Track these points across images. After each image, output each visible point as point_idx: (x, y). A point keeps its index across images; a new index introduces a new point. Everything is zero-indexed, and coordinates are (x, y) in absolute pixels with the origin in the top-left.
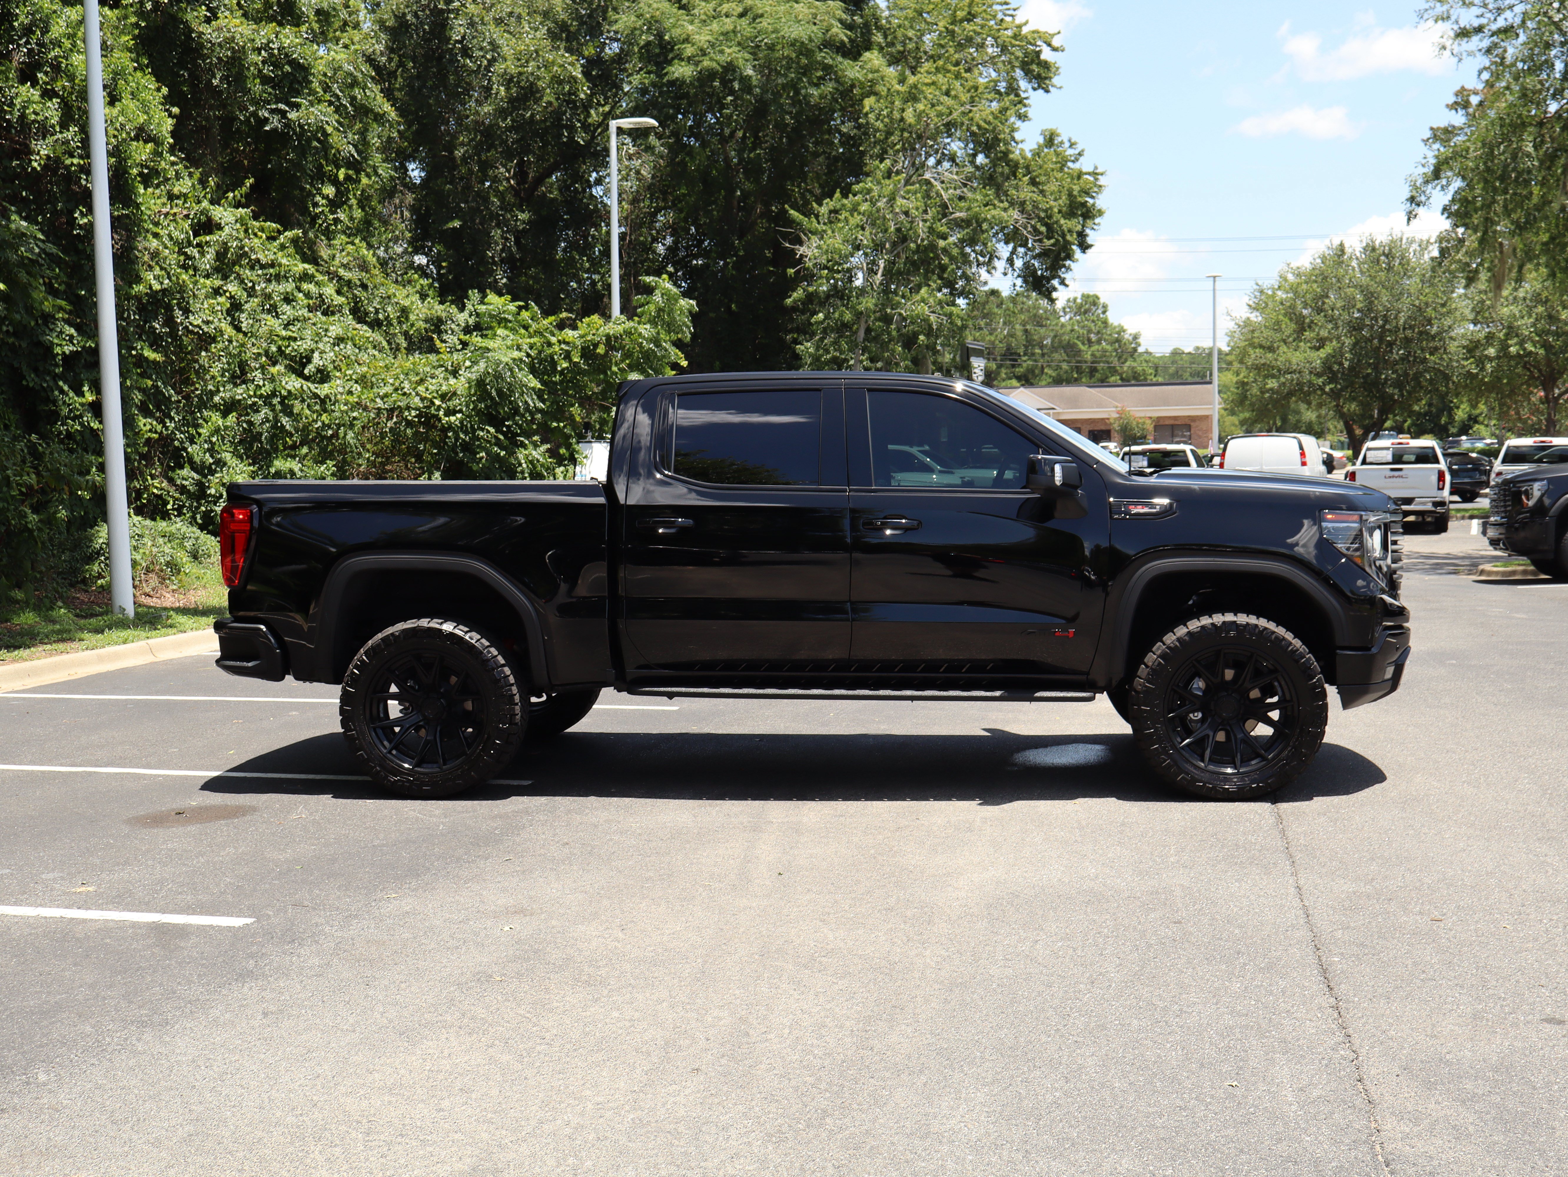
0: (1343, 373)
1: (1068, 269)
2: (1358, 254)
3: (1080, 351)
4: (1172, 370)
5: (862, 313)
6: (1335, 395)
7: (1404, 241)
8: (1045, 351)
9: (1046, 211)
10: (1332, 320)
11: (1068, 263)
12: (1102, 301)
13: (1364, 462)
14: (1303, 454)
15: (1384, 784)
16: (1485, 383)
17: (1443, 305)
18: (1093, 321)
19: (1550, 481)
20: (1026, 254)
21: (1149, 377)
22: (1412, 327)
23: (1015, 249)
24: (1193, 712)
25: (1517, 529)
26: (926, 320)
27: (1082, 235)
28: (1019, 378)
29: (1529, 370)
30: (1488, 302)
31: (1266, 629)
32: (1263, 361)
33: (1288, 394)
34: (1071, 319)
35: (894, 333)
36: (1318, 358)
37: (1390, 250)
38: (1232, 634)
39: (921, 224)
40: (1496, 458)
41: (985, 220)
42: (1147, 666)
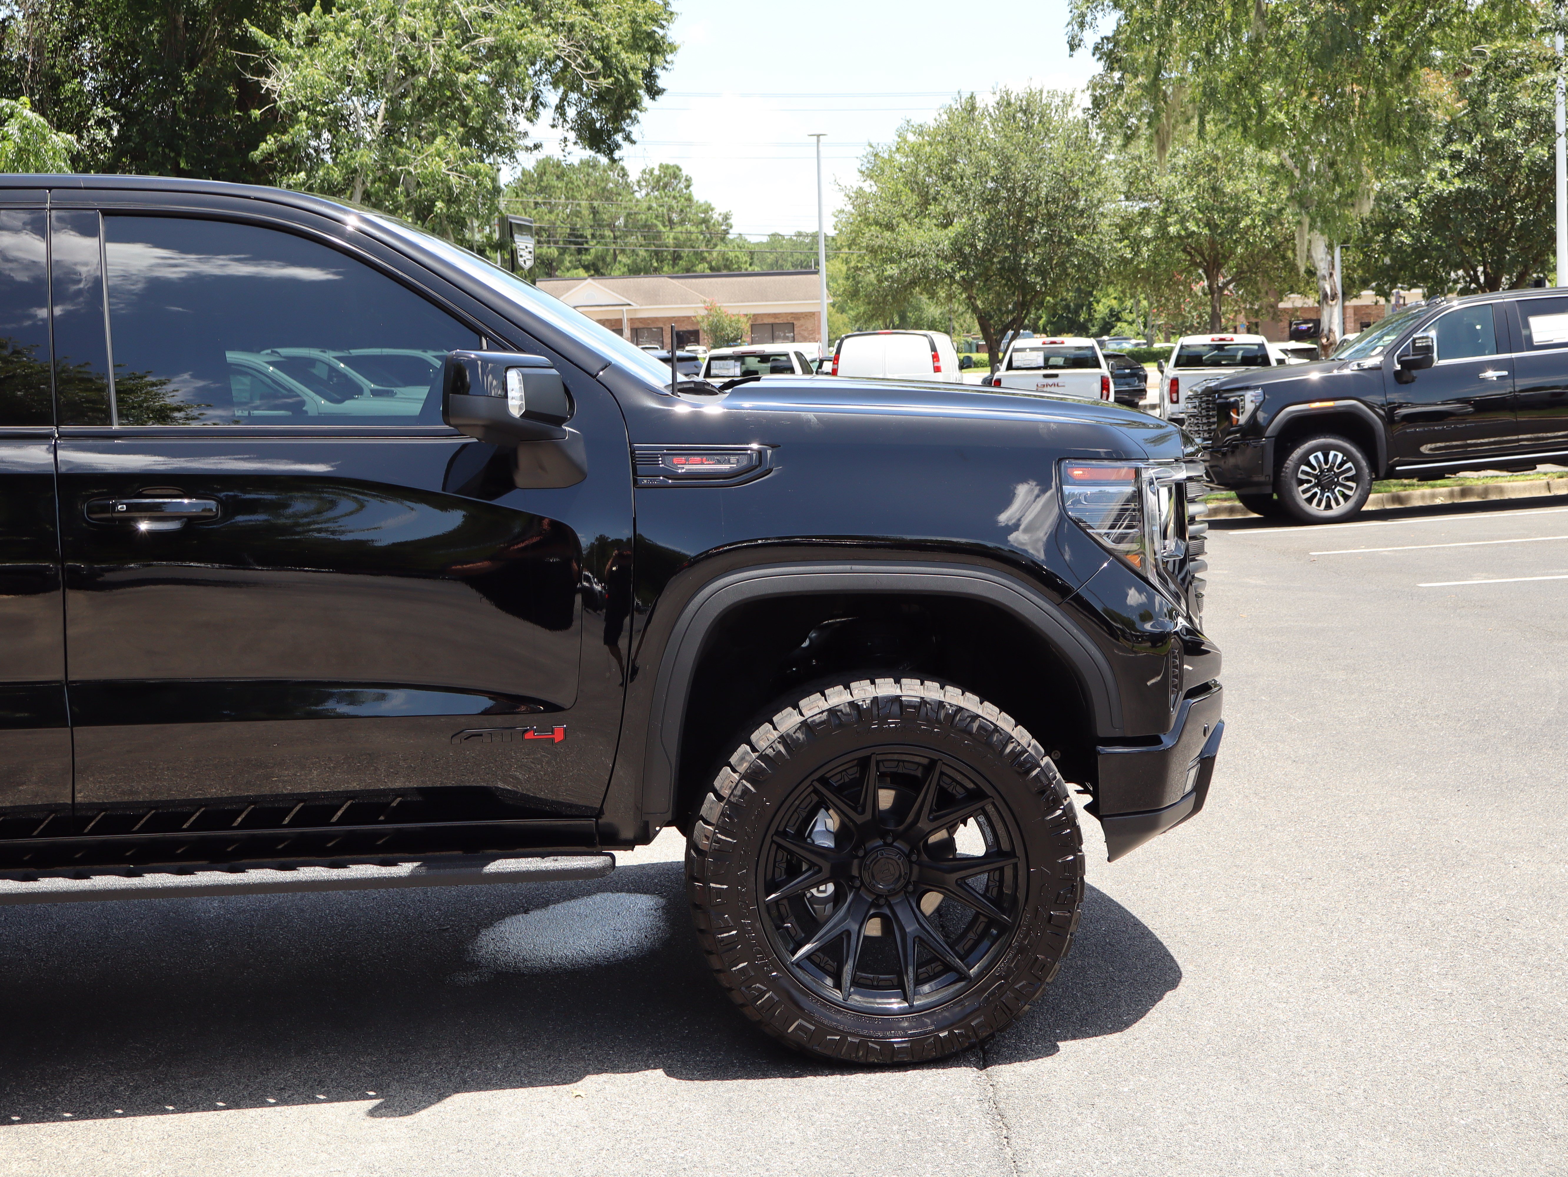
0: (976, 257)
1: (635, 120)
2: (991, 110)
3: (659, 232)
4: (770, 258)
5: (355, 171)
6: (967, 284)
7: (1045, 95)
8: (618, 234)
9: (601, 40)
10: (960, 191)
11: (634, 112)
12: (684, 173)
13: (1010, 367)
14: (936, 357)
15: (1181, 988)
16: (1140, 271)
17: (1092, 173)
18: (674, 198)
19: (1265, 388)
20: (581, 101)
21: (744, 266)
22: (1055, 201)
23: (565, 94)
24: (817, 885)
25: (1224, 454)
26: (445, 180)
27: (649, 75)
28: (586, 268)
29: (1190, 254)
30: (1143, 171)
31: (960, 709)
32: (879, 242)
33: (910, 283)
34: (647, 194)
35: (402, 199)
36: (945, 238)
37: (1028, 105)
38: (892, 723)
39: (432, 50)
40: (1167, 360)
41: (520, 47)
42: (720, 798)
